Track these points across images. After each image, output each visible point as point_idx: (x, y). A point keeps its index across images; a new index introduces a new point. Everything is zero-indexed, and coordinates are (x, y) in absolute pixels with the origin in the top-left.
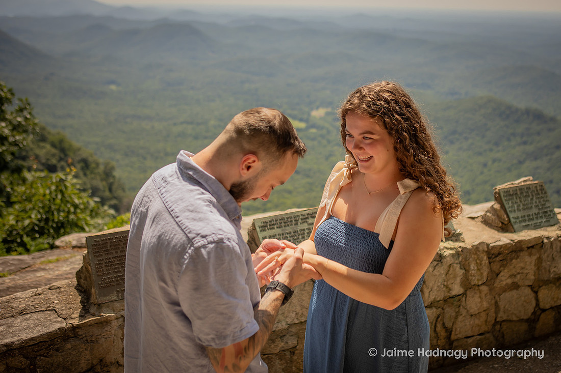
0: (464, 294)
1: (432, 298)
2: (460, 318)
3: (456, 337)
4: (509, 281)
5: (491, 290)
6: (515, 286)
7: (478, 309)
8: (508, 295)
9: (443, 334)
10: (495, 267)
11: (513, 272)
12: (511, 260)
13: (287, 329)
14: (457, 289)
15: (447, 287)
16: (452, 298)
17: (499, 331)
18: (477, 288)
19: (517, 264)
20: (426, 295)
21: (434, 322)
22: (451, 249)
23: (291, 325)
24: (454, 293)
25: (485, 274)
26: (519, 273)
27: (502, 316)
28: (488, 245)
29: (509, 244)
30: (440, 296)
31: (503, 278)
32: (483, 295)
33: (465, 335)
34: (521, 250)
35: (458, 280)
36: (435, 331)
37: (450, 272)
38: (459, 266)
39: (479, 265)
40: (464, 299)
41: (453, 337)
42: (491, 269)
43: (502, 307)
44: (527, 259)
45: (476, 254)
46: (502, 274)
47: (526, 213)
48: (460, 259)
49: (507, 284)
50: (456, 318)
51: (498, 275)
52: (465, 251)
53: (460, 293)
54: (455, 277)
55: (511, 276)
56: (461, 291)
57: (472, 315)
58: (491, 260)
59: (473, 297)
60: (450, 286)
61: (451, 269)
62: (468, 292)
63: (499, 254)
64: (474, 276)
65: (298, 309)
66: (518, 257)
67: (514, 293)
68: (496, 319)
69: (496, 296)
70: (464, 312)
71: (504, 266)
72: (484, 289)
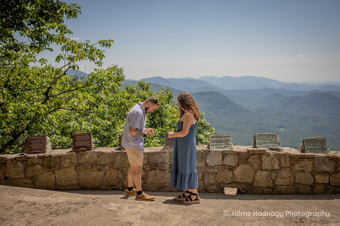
0: (280, 169)
1: (266, 168)
2: (278, 178)
3: (277, 184)
4: (300, 169)
5: (291, 170)
6: (303, 171)
7: (286, 176)
8: (300, 174)
9: (271, 181)
10: (293, 162)
11: (301, 165)
12: (300, 161)
13: (214, 166)
14: (276, 167)
15: (272, 165)
16: (275, 170)
17: (297, 187)
18: (285, 168)
19: (303, 163)
20: (263, 166)
21: (267, 177)
22: (274, 153)
23: (215, 165)
24: (275, 168)
25: (288, 164)
26: (304, 167)
27: (297, 181)
28: (289, 154)
29: (298, 155)
30: (270, 168)
31: (297, 167)
32: (288, 171)
33: (281, 184)
34: (305, 158)
35: (277, 164)
36: (268, 180)
37: (273, 160)
38: (276, 159)
39: (285, 160)
40: (280, 171)
41: (275, 184)
42: (291, 163)
43: (297, 178)
44: (307, 162)
45: (284, 156)
46: (296, 165)
47: (313, 147)
48: (277, 157)
49: (299, 170)
50: (277, 177)
51: (294, 165)
52: (279, 154)
53: (278, 169)
54: (275, 162)
55: (300, 167)
56: (278, 168)
57: (283, 178)
58: (291, 159)
59: (283, 171)
60: (273, 165)
61: (273, 159)
62: (281, 169)
63: (294, 158)
64: (283, 163)
65: (218, 161)
66: (303, 160)
67: (303, 174)
68: (294, 182)
69: (294, 174)
70: (280, 176)
71: (297, 163)
72: (288, 169)
